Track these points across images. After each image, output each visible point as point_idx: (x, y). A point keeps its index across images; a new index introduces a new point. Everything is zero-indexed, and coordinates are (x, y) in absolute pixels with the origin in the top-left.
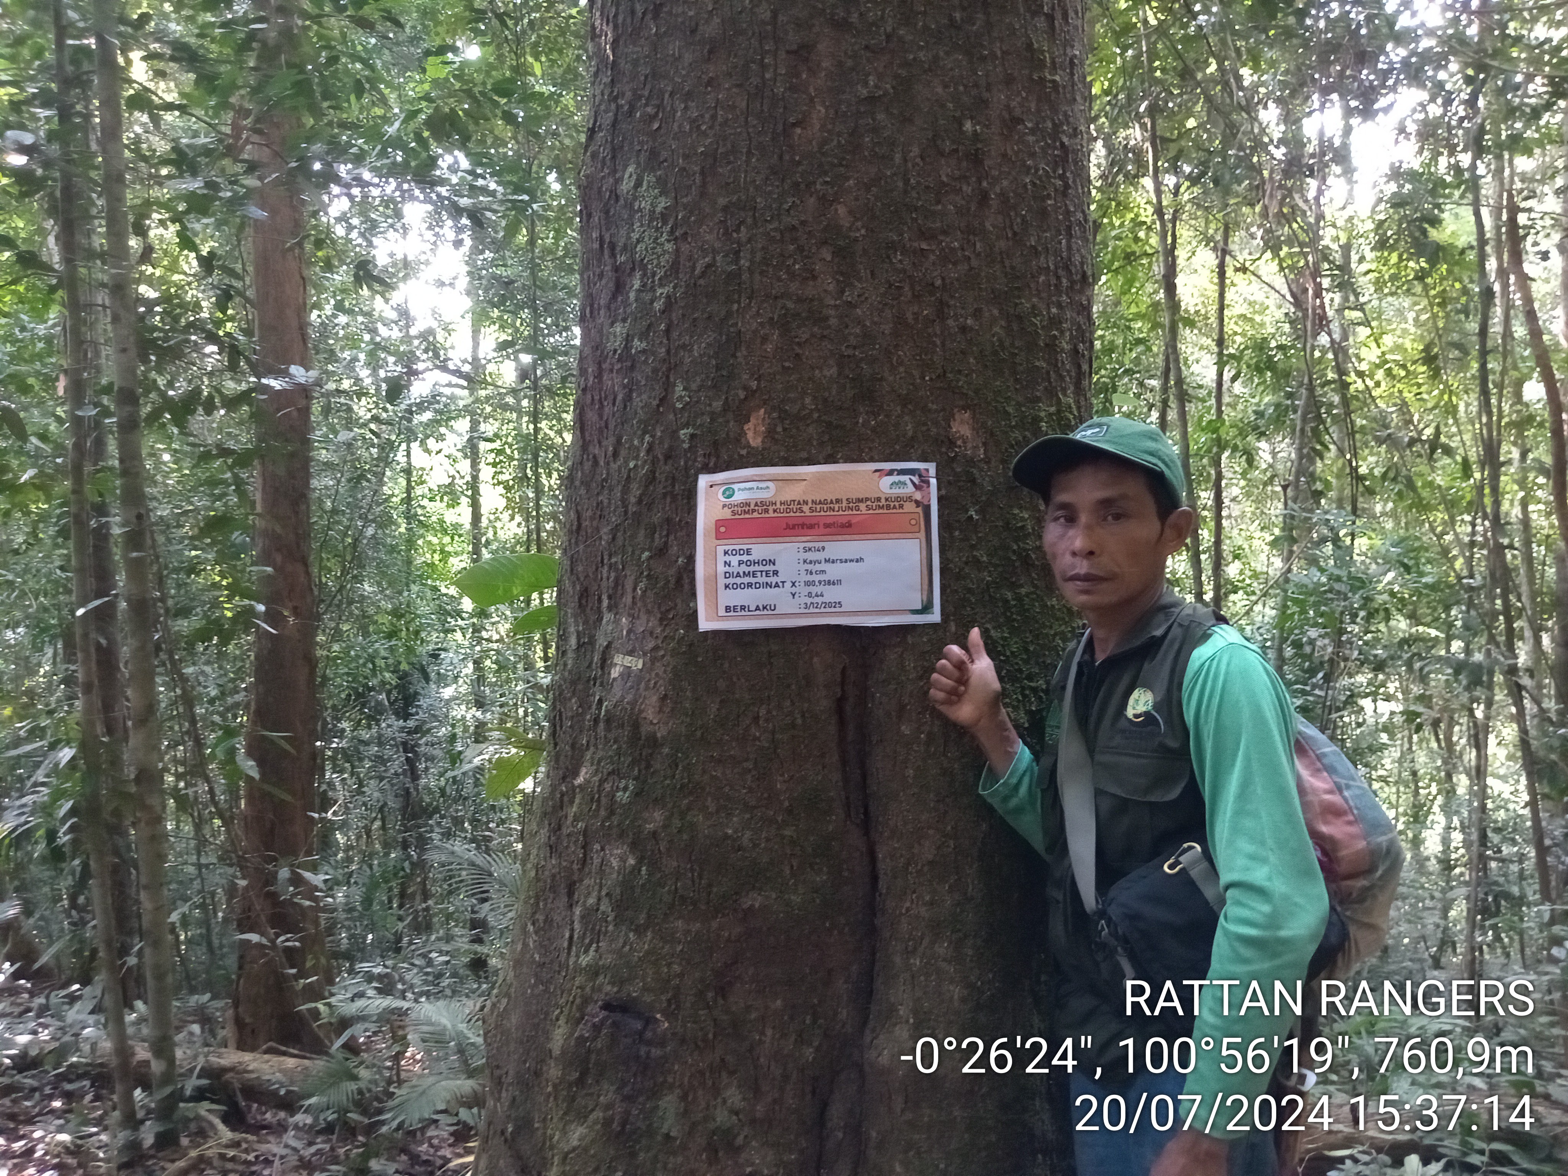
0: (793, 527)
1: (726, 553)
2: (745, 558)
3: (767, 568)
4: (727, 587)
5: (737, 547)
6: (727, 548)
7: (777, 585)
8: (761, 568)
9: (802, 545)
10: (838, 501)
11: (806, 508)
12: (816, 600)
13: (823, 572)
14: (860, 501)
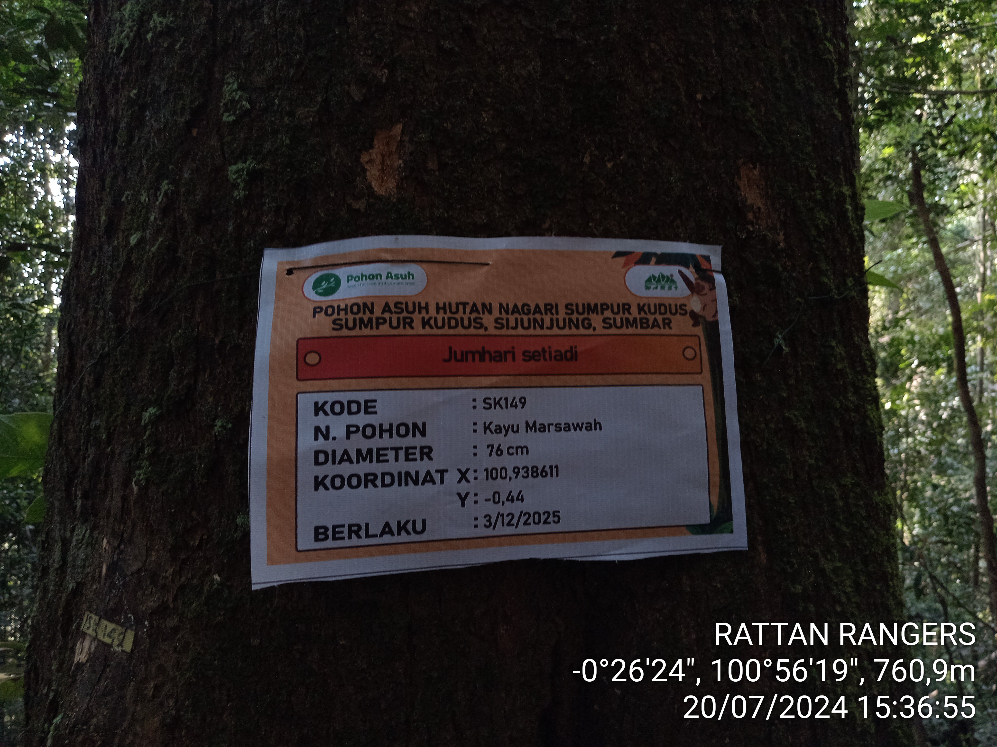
0: (464, 357)
1: (319, 409)
2: (361, 420)
3: (409, 441)
4: (319, 483)
5: (345, 397)
6: (321, 398)
7: (429, 478)
8: (397, 441)
9: (481, 395)
10: (550, 308)
11: (488, 320)
12: (509, 508)
13: (523, 449)
14: (591, 308)
